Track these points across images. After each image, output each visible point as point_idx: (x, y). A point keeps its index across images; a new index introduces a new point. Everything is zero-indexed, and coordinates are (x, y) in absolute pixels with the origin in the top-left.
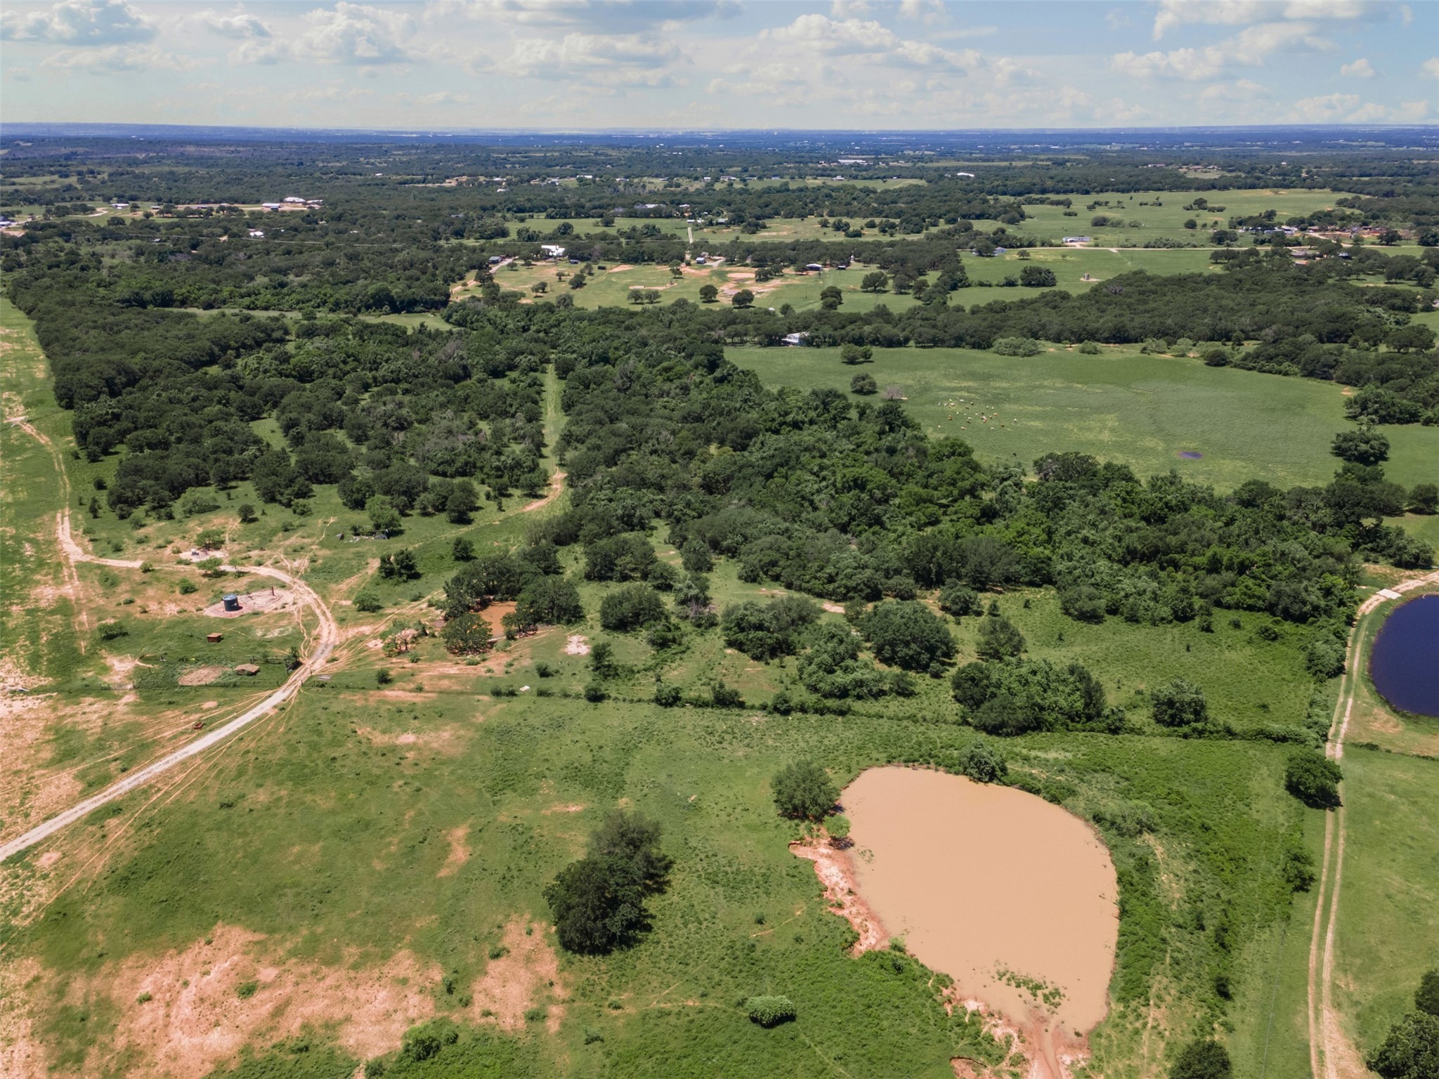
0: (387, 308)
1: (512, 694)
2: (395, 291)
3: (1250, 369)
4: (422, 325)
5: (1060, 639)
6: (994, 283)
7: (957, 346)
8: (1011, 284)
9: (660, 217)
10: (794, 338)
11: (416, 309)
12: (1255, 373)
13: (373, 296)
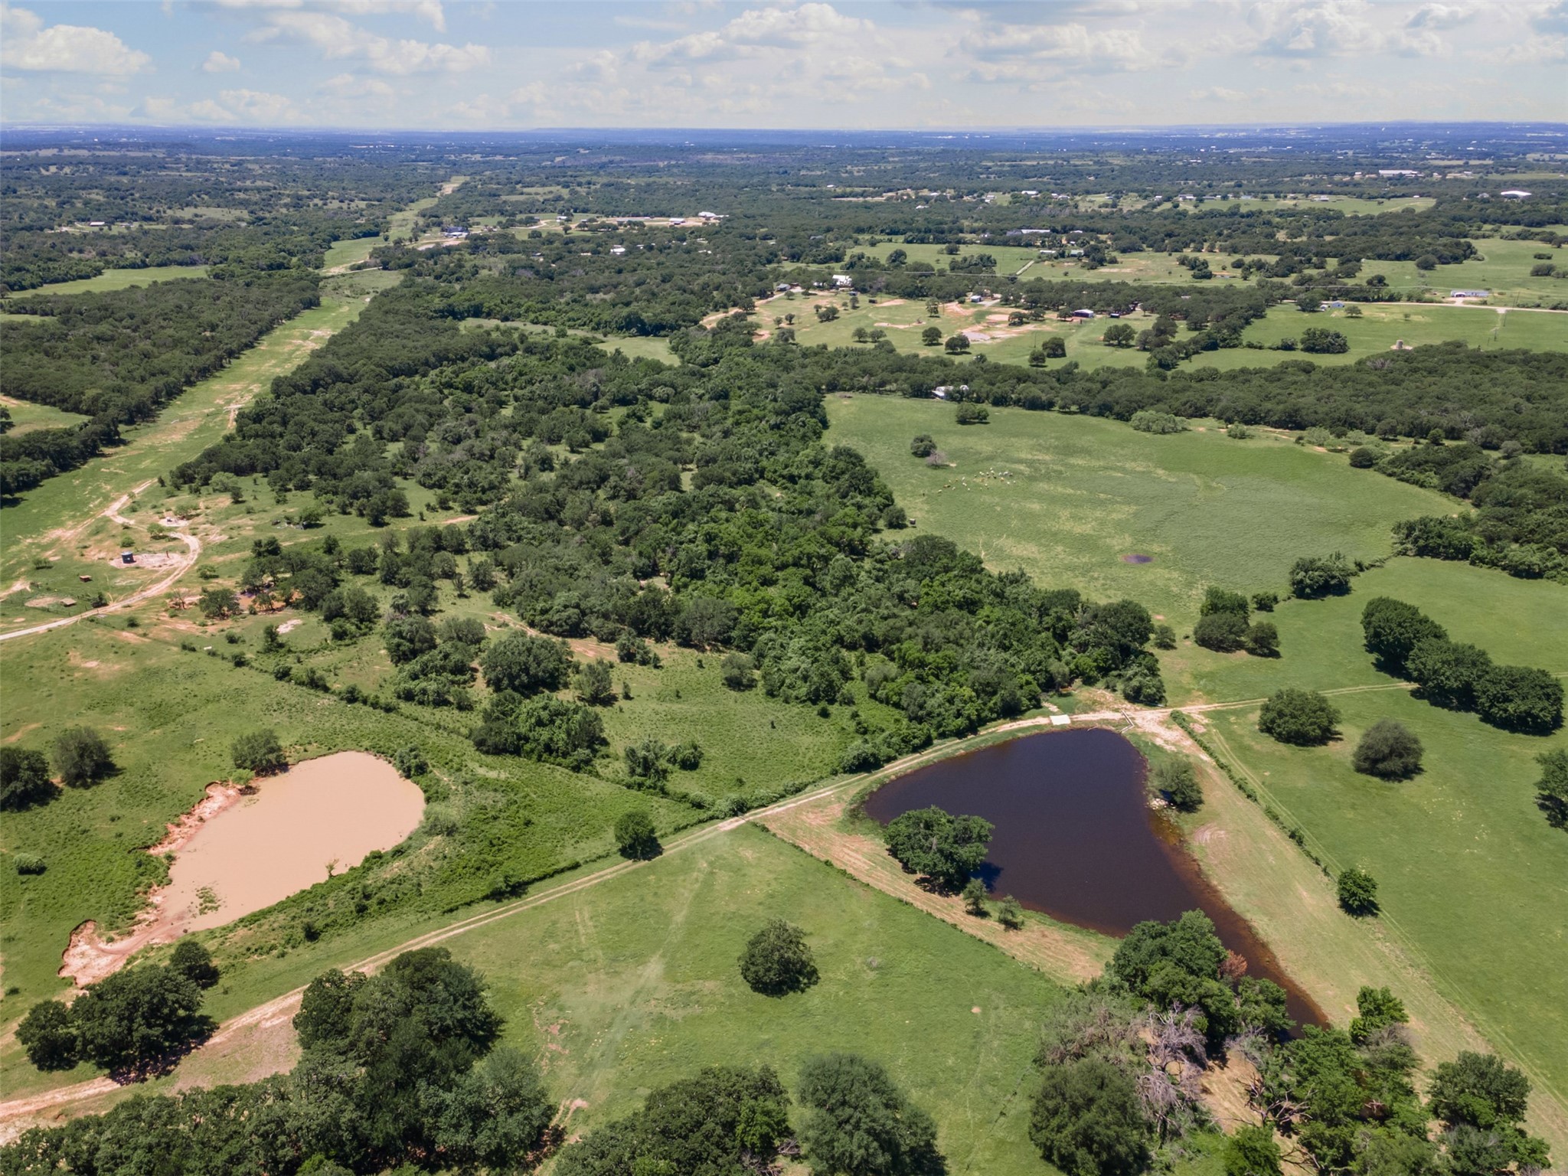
0: (634, 330)
1: (194, 650)
2: (647, 316)
3: (1390, 475)
4: (618, 351)
5: (678, 697)
6: (1267, 345)
7: (1101, 414)
8: (1288, 347)
9: (1019, 245)
10: (940, 391)
11: (663, 333)
12: (1393, 479)
13: (625, 318)
